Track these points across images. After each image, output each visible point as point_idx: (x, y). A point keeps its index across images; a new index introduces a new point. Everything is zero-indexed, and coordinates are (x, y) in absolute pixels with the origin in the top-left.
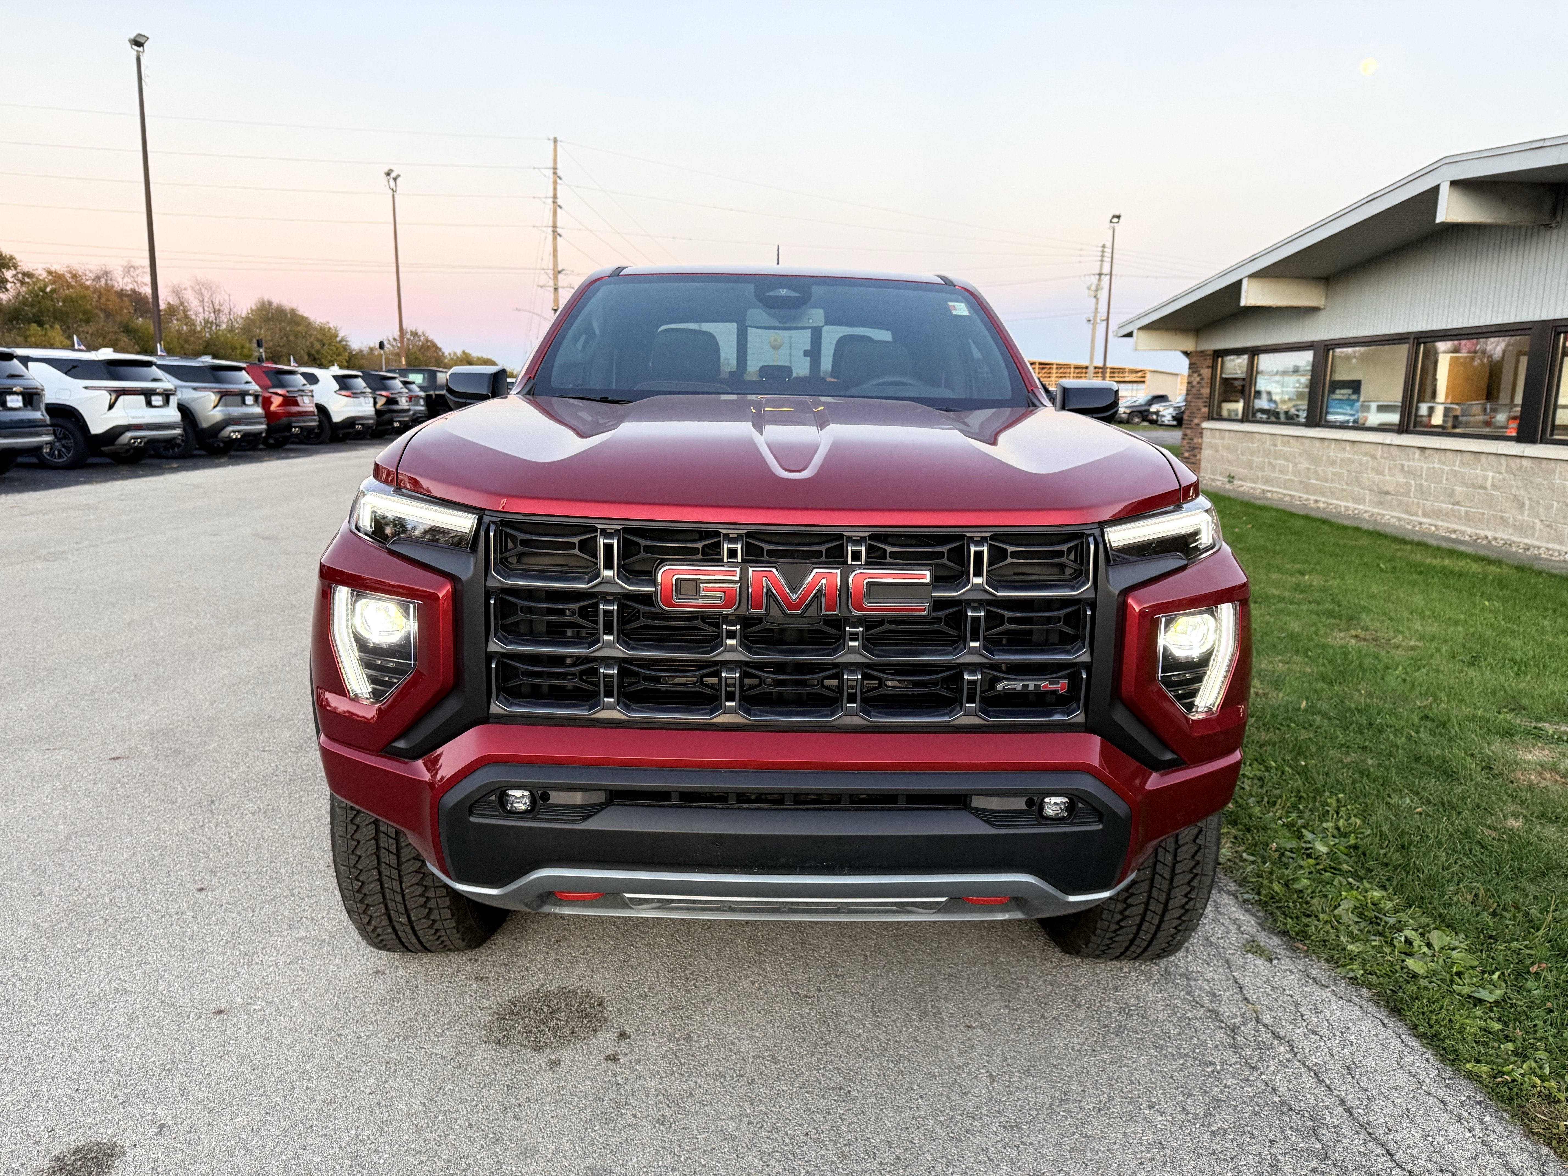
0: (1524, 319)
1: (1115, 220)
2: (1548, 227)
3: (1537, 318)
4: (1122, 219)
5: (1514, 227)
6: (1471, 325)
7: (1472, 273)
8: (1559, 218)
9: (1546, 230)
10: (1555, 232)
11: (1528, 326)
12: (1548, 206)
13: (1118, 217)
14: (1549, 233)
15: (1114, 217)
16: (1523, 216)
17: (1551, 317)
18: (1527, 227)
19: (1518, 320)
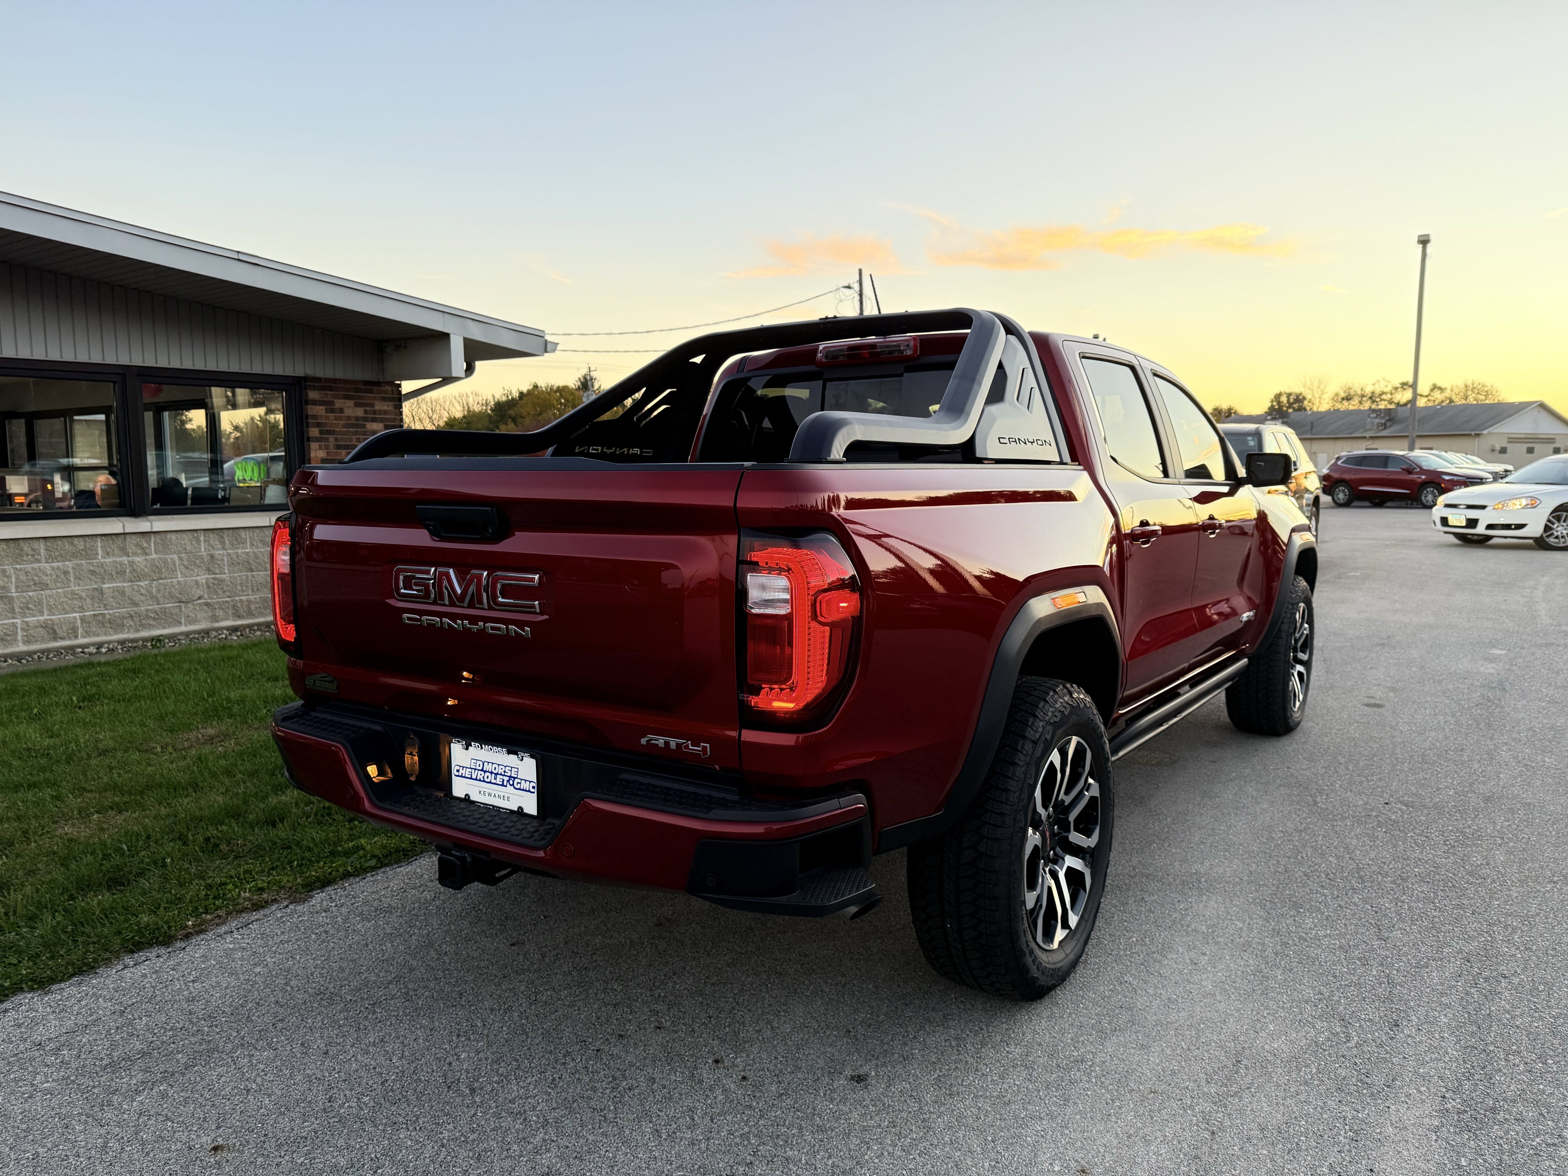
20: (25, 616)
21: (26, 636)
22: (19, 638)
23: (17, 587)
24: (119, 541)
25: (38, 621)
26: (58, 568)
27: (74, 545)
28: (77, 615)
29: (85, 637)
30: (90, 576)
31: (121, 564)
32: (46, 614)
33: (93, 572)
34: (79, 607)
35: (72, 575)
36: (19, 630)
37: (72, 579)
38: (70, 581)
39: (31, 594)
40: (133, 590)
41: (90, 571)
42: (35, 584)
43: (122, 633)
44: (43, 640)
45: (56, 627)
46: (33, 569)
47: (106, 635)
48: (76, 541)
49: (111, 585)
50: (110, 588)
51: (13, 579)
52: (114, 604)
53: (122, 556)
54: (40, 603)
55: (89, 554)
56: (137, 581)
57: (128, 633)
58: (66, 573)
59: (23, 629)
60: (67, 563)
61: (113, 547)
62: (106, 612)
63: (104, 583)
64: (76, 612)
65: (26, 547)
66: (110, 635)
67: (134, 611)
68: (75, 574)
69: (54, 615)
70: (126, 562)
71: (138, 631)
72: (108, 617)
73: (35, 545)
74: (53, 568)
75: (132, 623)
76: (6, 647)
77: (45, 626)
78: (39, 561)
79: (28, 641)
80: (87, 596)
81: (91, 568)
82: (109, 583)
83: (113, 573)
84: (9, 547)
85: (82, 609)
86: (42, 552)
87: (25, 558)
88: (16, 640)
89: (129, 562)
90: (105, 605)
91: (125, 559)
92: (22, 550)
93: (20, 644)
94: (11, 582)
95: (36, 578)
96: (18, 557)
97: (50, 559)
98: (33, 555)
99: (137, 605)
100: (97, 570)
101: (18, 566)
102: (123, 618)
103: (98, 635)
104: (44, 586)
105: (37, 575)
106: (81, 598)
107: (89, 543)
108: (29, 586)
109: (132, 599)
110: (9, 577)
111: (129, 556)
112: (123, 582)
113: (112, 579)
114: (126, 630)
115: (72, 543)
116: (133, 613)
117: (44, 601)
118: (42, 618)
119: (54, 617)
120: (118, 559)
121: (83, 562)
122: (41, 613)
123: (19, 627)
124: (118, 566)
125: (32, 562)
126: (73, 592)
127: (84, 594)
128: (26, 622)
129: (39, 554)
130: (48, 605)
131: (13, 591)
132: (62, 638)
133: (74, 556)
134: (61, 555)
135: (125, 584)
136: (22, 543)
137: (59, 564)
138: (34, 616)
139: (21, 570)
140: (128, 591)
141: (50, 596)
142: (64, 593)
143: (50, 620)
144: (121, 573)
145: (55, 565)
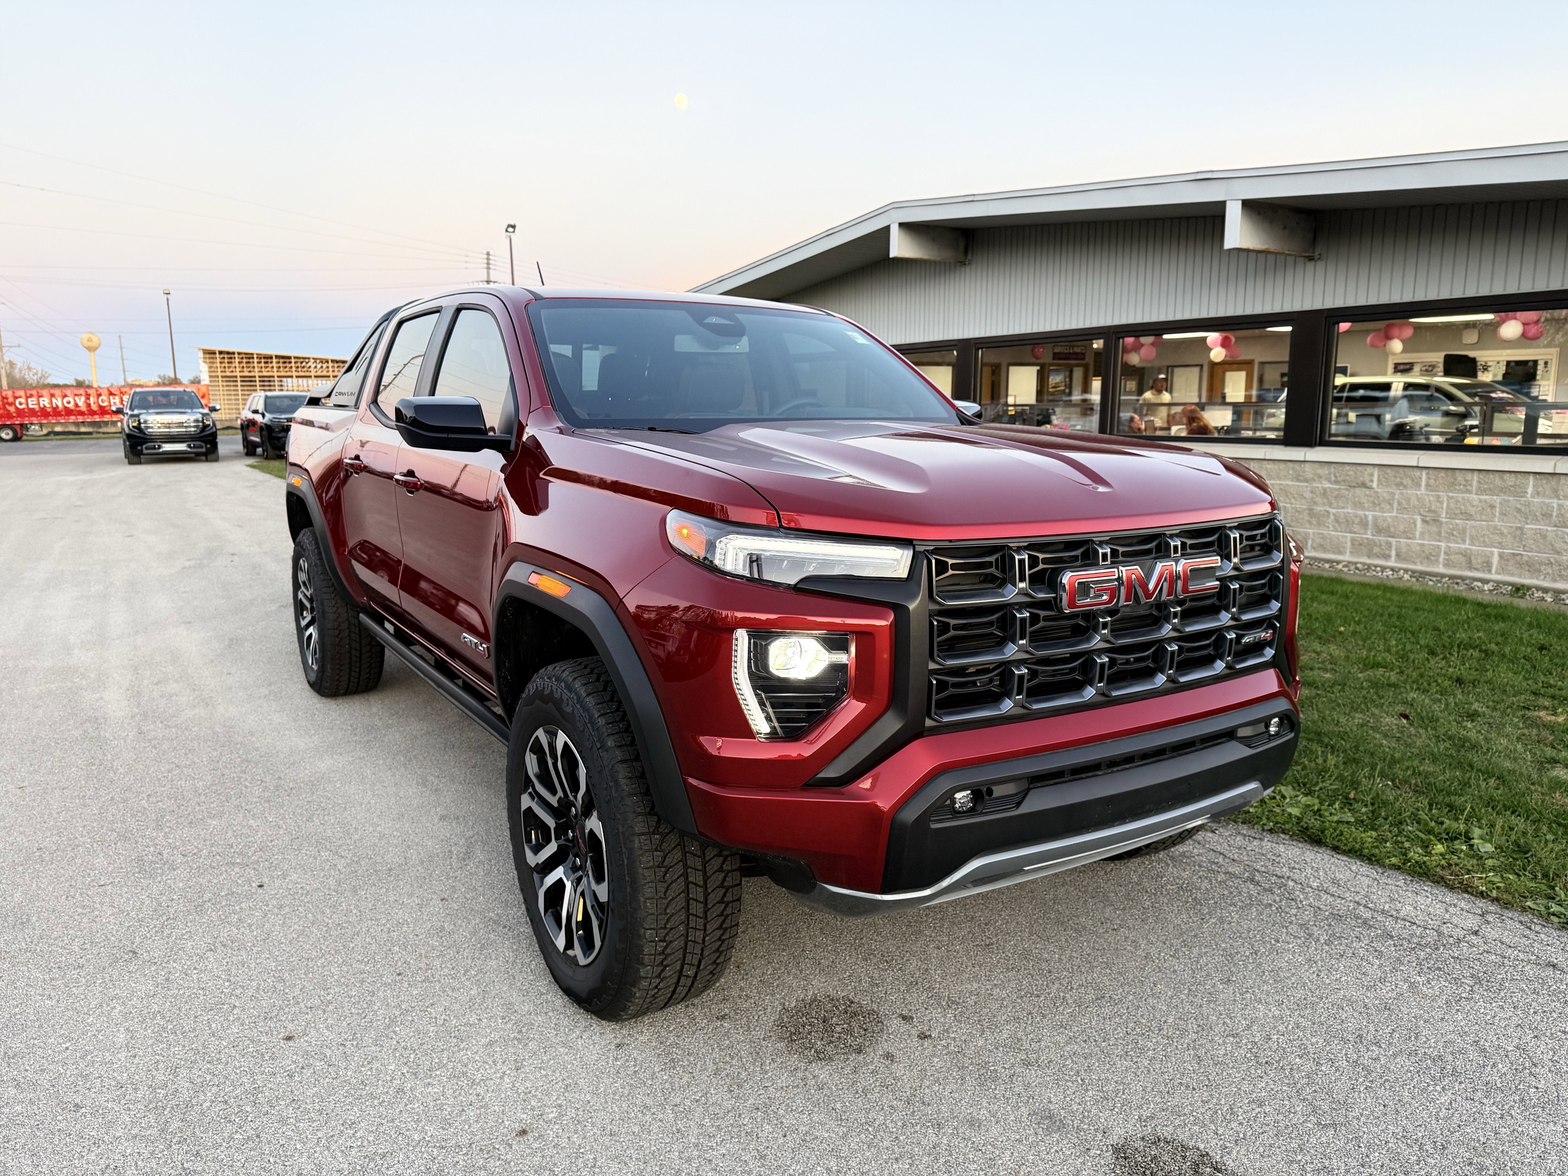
0: (950, 337)
1: (511, 229)
2: (963, 264)
3: (961, 337)
4: (517, 229)
5: (940, 263)
6: (908, 342)
7: (904, 296)
8: (970, 256)
9: (961, 266)
10: (968, 268)
11: (953, 343)
12: (962, 248)
13: (514, 227)
14: (963, 269)
15: (510, 226)
16: (947, 254)
17: (971, 336)
18: (950, 263)
19: (946, 338)
20: (1448, 542)
21: (1447, 560)
22: (1441, 560)
23: (1447, 513)
24: (1553, 482)
25: (1459, 548)
26: (1485, 501)
27: (1504, 481)
28: (1496, 550)
29: (1500, 574)
30: (1515, 514)
31: (1548, 505)
32: (1468, 542)
33: (1519, 510)
34: (1499, 543)
35: (1498, 510)
36: (1442, 553)
37: (1497, 514)
38: (1495, 515)
39: (1458, 521)
40: (1557, 536)
41: (1516, 508)
42: (1461, 513)
43: (1537, 579)
44: (1461, 568)
45: (1472, 557)
46: (1463, 498)
47: (1520, 577)
48: (1507, 476)
49: (1533, 527)
50: (1532, 529)
51: (1445, 506)
52: (1533, 546)
53: (1552, 498)
54: (1464, 531)
55: (1518, 492)
56: (1563, 527)
57: (1544, 579)
58: (1492, 507)
59: (1445, 553)
60: (1495, 497)
61: (1545, 486)
62: (1524, 553)
63: (1527, 524)
64: (1495, 547)
65: (1460, 477)
66: (1525, 578)
67: (1555, 559)
68: (1501, 509)
69: (1475, 545)
70: (1555, 505)
71: (1555, 581)
72: (1526, 558)
73: (1469, 476)
74: (1480, 501)
75: (1550, 572)
76: (1428, 566)
77: (1466, 554)
78: (1470, 492)
79: (1446, 565)
80: (1509, 533)
81: (1518, 506)
82: (1533, 524)
83: (1538, 514)
84: (1447, 476)
85: (1500, 545)
86: (1475, 483)
87: (1457, 487)
88: (1437, 561)
89: (1559, 505)
90: (1524, 546)
91: (1555, 502)
92: (1456, 479)
93: (1441, 566)
94: (1442, 508)
95: (1463, 507)
96: (1452, 486)
97: (1481, 491)
98: (1464, 485)
99: (1558, 553)
100: (1523, 508)
101: (1451, 494)
102: (1541, 564)
103: (1512, 575)
104: (1469, 517)
105: (1464, 505)
106: (1502, 534)
107: (1521, 478)
108: (1455, 514)
109: (1553, 546)
110: (1441, 503)
111: (1560, 499)
112: (1548, 526)
113: (1536, 520)
114: (1542, 577)
115: (1502, 478)
116: (1552, 560)
117: (1468, 531)
118: (1463, 546)
119: (1474, 548)
120: (1547, 501)
121: (1511, 499)
122: (1464, 541)
123: (1443, 550)
124: (1544, 508)
125: (1463, 492)
126: (1495, 527)
127: (1505, 531)
128: (1449, 547)
129: (1471, 485)
130: (1470, 535)
131: (1444, 516)
132: (1476, 569)
133: (1503, 490)
134: (1490, 489)
135: (1549, 529)
136: (1457, 473)
137: (1487, 497)
138: (1457, 543)
139: (1452, 498)
140: (1551, 536)
141: (1473, 527)
142: (1488, 526)
143: (1470, 549)
144: (1547, 515)
145: (1484, 497)
